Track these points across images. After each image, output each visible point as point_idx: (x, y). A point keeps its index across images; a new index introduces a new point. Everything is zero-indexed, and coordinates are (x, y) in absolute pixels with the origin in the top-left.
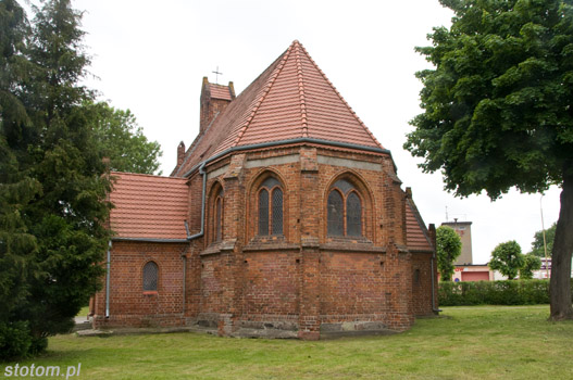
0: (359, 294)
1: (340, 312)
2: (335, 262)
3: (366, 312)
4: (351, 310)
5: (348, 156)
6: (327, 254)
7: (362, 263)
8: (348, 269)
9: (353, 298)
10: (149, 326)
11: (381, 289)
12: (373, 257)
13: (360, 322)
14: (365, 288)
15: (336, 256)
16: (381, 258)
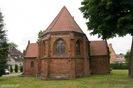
0: (62, 69)
1: (57, 73)
2: (55, 61)
3: (64, 74)
4: (60, 73)
5: (60, 34)
6: (53, 59)
7: (63, 61)
8: (59, 63)
9: (60, 70)
10: (32, 75)
11: (69, 68)
12: (67, 59)
13: (62, 76)
14: (64, 67)
15: (56, 60)
16: (69, 60)
